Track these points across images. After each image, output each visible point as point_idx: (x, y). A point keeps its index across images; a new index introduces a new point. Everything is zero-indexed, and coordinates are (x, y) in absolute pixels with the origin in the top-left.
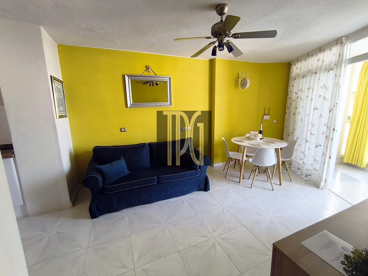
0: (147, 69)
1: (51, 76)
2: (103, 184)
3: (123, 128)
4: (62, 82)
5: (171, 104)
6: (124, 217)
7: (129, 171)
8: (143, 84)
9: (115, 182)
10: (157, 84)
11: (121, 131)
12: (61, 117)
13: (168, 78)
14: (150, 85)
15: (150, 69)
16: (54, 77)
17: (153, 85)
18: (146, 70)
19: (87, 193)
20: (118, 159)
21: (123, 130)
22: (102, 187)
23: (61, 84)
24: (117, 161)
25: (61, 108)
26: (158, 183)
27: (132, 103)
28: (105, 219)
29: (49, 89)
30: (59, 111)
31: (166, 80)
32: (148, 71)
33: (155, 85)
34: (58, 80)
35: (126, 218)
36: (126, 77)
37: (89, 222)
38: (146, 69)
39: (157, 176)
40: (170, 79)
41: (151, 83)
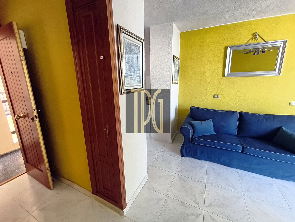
0: (254, 36)
1: (174, 56)
2: (193, 136)
3: (216, 95)
4: (179, 59)
5: (279, 73)
6: (204, 166)
7: (215, 132)
8: (245, 53)
9: (201, 137)
10: (263, 52)
11: (214, 97)
12: (175, 83)
13: (283, 43)
14: (254, 54)
15: (258, 36)
16: (175, 56)
17: (258, 53)
18: (252, 38)
19: (181, 138)
20: (208, 120)
21: (216, 97)
22: (192, 137)
23: (178, 60)
24: (206, 121)
25: (176, 77)
26: (242, 152)
27: (229, 72)
28: (190, 161)
29: (171, 65)
30: (174, 79)
31: (279, 45)
32: (254, 38)
33: (261, 53)
34: (177, 58)
35: (205, 168)
36: (229, 49)
37: (179, 158)
38: (252, 36)
39: (242, 145)
40: (285, 43)
41: (256, 51)
